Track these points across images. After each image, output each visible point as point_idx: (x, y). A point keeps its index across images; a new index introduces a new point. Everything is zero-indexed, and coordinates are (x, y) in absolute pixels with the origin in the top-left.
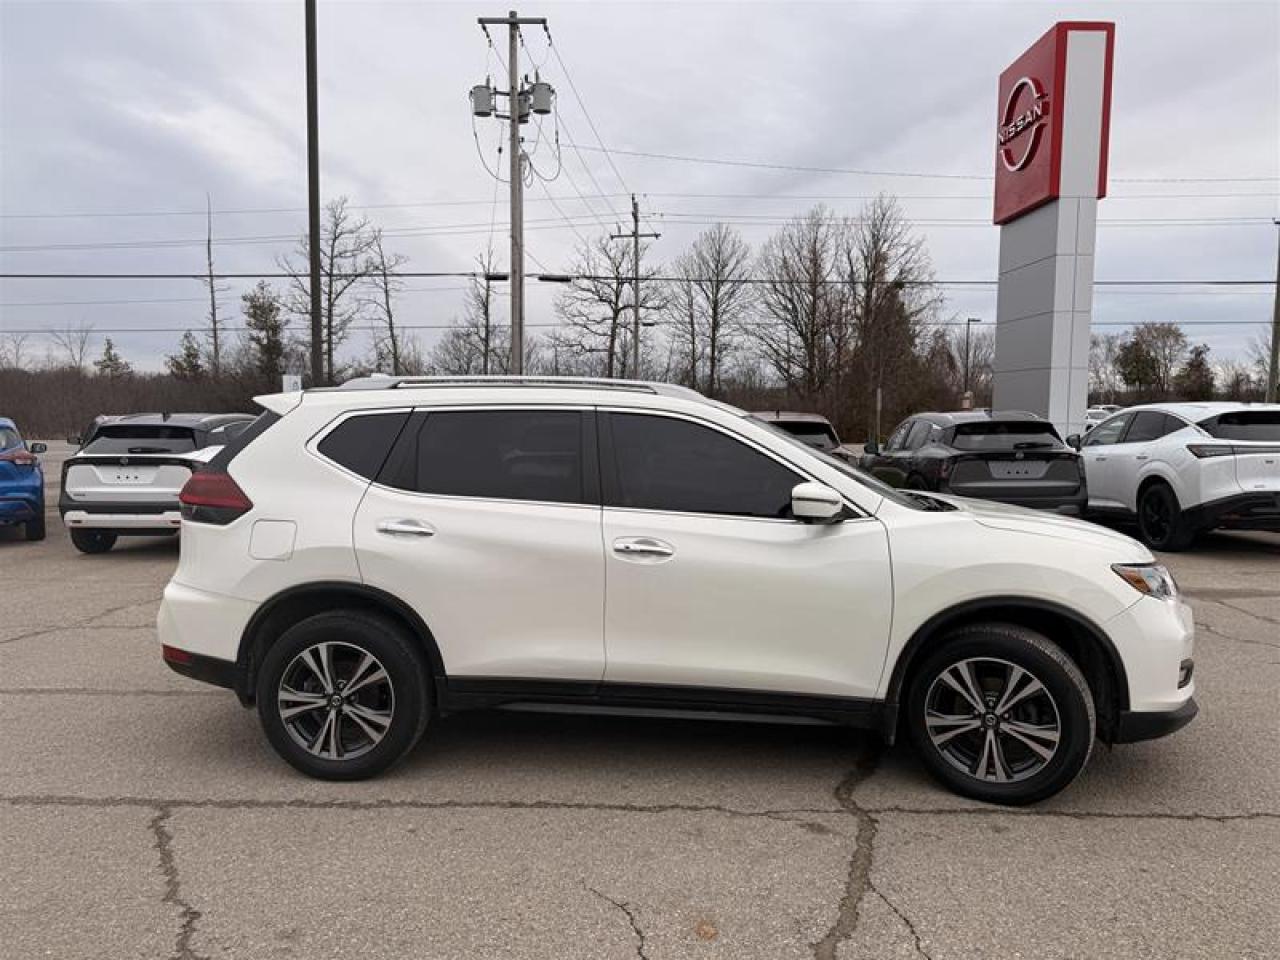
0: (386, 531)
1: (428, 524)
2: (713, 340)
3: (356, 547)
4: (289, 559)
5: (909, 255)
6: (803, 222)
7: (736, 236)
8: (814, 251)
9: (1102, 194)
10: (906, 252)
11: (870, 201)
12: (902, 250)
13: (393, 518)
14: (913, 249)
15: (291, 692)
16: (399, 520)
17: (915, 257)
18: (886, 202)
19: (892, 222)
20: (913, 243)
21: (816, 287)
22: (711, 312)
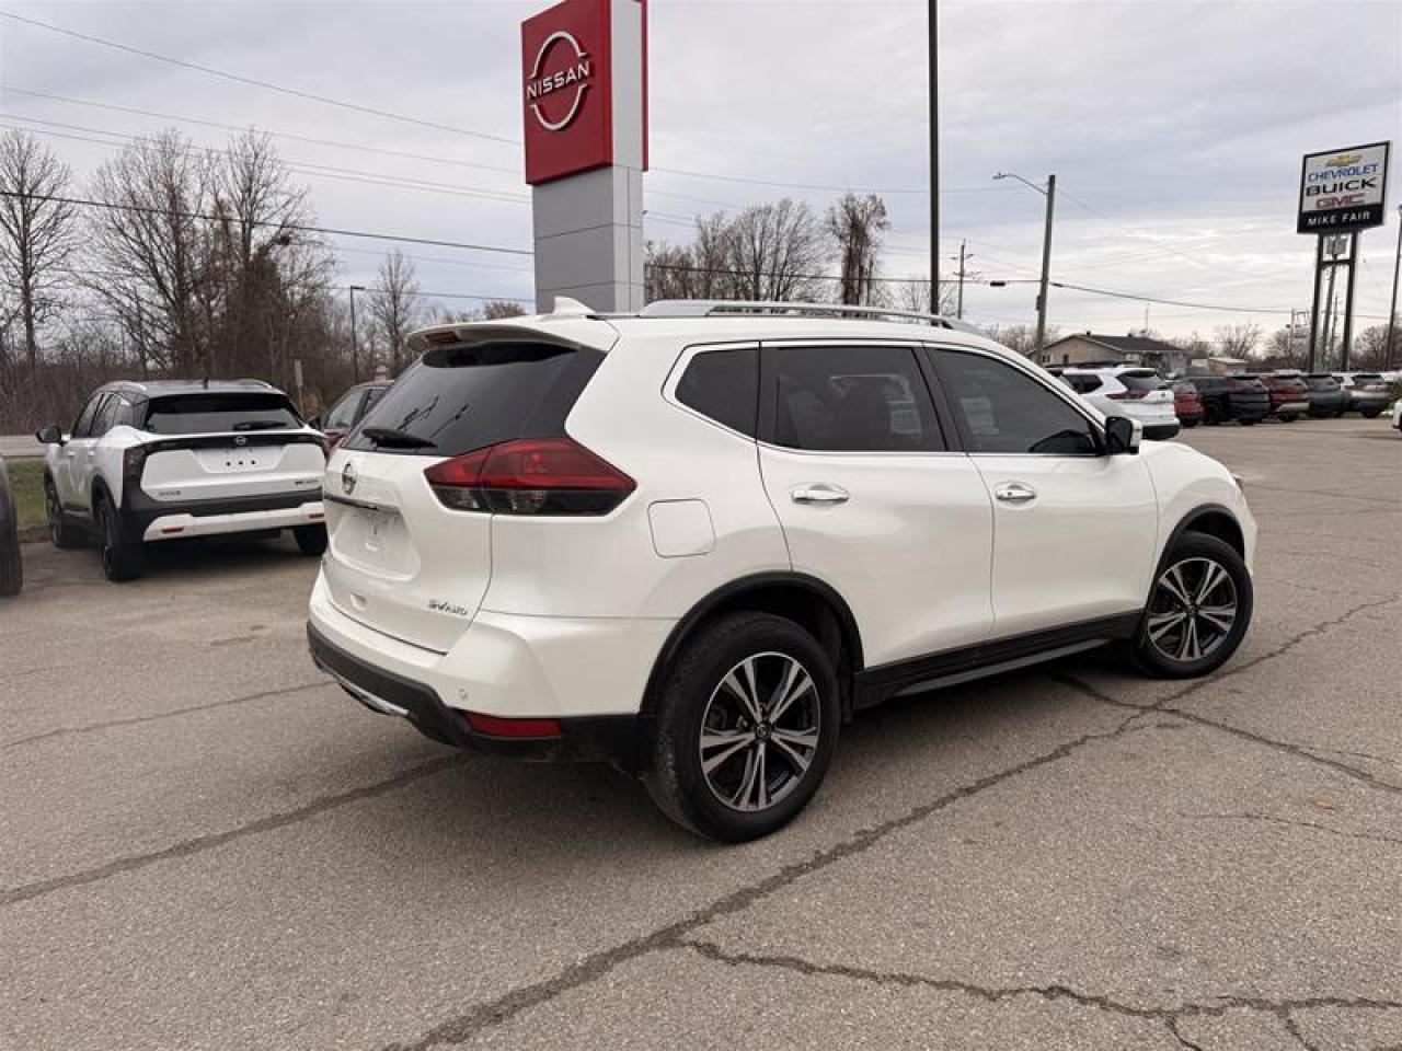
0: (803, 500)
1: (840, 487)
2: (27, 291)
3: (785, 525)
4: (711, 552)
5: (290, 206)
6: (151, 146)
7: (47, 152)
8: (171, 188)
9: (645, 168)
10: (288, 203)
11: (237, 134)
12: (282, 199)
13: (805, 483)
14: (296, 200)
15: (714, 734)
16: (811, 485)
17: (298, 209)
18: (258, 138)
19: (267, 163)
20: (296, 192)
21: (179, 233)
22: (15, 250)
